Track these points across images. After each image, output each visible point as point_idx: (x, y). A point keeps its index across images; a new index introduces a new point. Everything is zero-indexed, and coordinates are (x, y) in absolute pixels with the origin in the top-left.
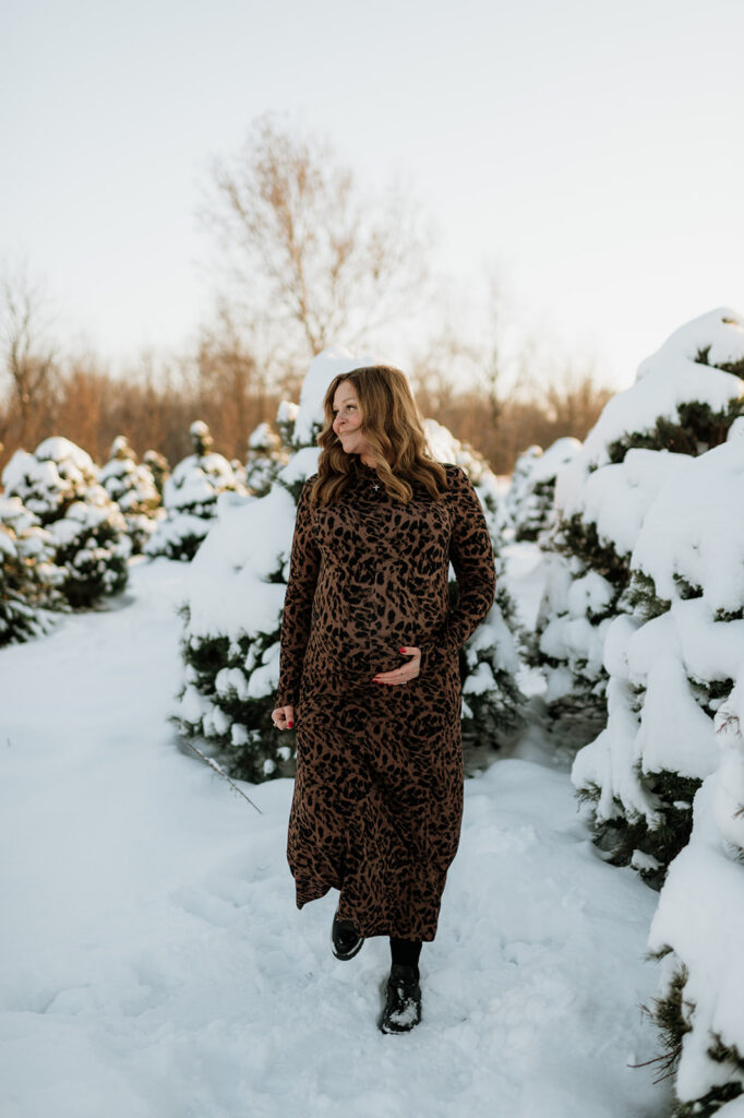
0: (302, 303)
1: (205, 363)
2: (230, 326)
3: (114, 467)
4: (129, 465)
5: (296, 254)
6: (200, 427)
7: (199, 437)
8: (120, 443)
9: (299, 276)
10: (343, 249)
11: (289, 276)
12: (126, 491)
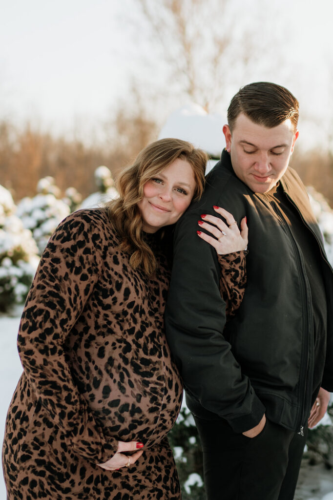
0: (192, 82)
1: (121, 125)
2: (138, 100)
3: (39, 201)
4: (50, 200)
5: (187, 47)
6: (103, 172)
7: (102, 180)
8: (45, 183)
9: (189, 62)
10: (222, 44)
11: (182, 63)
12: (47, 219)
